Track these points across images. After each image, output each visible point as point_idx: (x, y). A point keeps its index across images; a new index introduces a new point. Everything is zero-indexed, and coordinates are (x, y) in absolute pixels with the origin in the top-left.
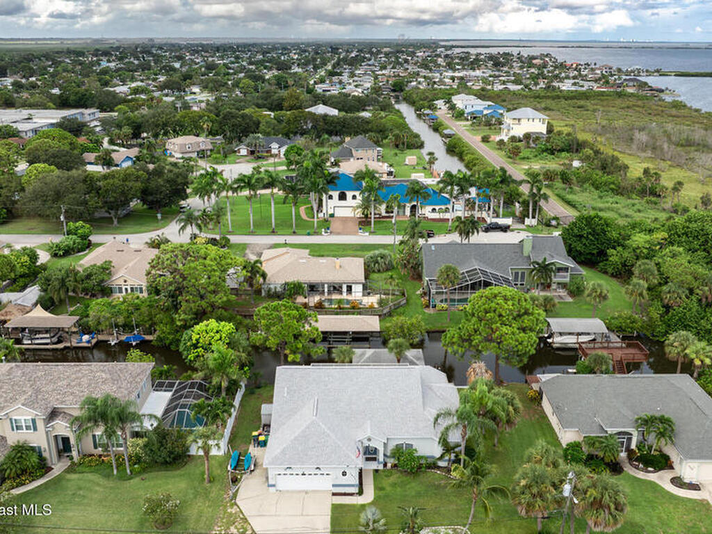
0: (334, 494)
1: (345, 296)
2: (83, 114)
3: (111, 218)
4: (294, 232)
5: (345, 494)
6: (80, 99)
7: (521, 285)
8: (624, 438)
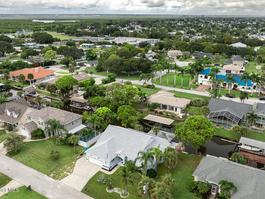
0: (103, 168)
1: (174, 112)
2: (153, 41)
3: (128, 74)
4: (182, 88)
5: (105, 169)
6: (156, 36)
7: (245, 122)
8: (216, 187)
